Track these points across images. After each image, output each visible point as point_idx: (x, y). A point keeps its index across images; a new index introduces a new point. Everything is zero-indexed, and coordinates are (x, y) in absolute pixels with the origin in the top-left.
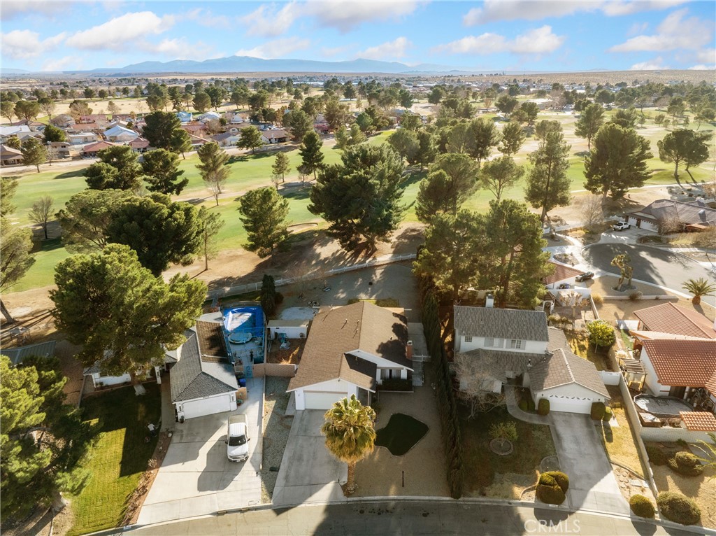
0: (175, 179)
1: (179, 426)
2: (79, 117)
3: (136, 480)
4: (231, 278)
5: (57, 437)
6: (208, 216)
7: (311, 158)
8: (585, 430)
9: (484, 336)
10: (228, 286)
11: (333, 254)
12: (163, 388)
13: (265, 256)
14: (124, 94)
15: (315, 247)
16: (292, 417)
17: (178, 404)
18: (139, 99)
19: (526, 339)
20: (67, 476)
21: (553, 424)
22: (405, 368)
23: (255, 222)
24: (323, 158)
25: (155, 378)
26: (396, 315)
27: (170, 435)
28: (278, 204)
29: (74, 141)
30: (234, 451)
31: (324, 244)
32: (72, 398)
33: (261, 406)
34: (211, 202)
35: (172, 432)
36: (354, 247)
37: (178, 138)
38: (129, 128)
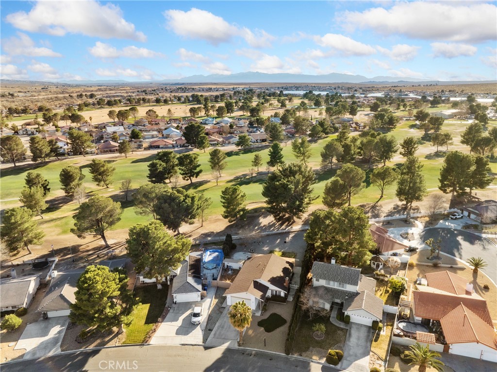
0: (196, 169)
1: (174, 305)
2: (151, 120)
3: (152, 326)
4: (213, 232)
5: (123, 303)
6: (204, 199)
7: (275, 157)
8: (366, 334)
9: (325, 279)
10: (210, 237)
11: (269, 223)
12: (170, 287)
13: (232, 222)
14: (178, 100)
15: (260, 218)
16: (224, 308)
17: (174, 295)
18: (187, 104)
19: (346, 283)
20: (125, 317)
21: (350, 328)
22: (283, 291)
23: (229, 203)
24: (282, 157)
25: (167, 282)
26: (288, 262)
27: (169, 309)
28: (240, 195)
29: (146, 137)
30: (195, 319)
31: (265, 217)
32: (130, 287)
33: (212, 301)
34: (214, 182)
35: (170, 308)
36: (282, 220)
37: (202, 141)
38: (177, 129)
